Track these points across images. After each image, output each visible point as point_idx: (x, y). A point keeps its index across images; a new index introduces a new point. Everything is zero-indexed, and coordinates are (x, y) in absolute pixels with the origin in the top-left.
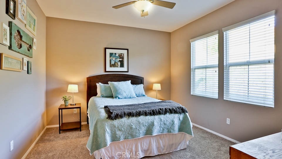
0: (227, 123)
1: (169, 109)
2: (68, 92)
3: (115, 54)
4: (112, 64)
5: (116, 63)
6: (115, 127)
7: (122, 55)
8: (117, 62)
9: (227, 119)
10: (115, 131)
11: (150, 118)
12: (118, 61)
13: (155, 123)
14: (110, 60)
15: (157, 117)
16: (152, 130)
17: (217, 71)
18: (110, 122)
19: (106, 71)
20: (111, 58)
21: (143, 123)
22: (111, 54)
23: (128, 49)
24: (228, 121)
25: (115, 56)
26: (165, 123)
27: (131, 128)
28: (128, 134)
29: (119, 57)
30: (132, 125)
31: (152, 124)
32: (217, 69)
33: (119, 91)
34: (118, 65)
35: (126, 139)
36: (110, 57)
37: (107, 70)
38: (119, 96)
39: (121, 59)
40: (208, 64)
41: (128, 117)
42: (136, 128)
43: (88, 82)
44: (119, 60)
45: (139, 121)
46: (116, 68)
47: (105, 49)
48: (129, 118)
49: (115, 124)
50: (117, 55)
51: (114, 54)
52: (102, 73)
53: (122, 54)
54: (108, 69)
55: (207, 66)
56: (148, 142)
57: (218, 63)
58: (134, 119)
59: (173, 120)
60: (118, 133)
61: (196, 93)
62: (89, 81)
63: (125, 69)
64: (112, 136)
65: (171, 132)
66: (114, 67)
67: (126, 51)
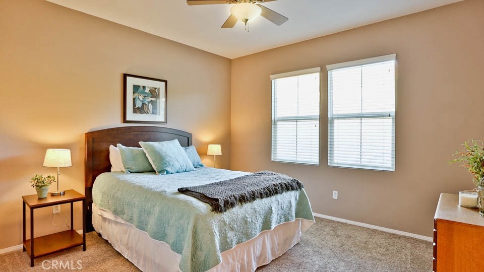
0: (334, 197)
1: (285, 184)
2: (44, 165)
3: (144, 87)
4: (137, 107)
5: (144, 105)
6: (225, 224)
7: (157, 91)
8: (147, 103)
9: (334, 192)
10: (226, 232)
11: (266, 201)
12: (149, 102)
13: (274, 209)
14: (134, 100)
15: (273, 198)
16: (270, 221)
17: (318, 126)
18: (217, 216)
19: (125, 121)
20: (136, 94)
21: (259, 212)
22: (136, 88)
23: (167, 81)
24: (335, 195)
25: (144, 93)
26: (283, 206)
27: (246, 222)
28: (242, 233)
29: (150, 95)
30: (247, 218)
31: (270, 212)
32: (317, 123)
33: (167, 159)
34: (148, 109)
35: (239, 243)
36: (134, 93)
37: (128, 119)
38: (169, 169)
39: (153, 99)
40: (300, 115)
41: (240, 204)
42: (252, 221)
43: (88, 142)
44: (150, 99)
45: (254, 209)
46: (145, 115)
47: (125, 76)
48: (242, 204)
49: (225, 219)
50: (147, 91)
51: (141, 89)
52: (118, 123)
53: (156, 88)
54: (130, 116)
55: (298, 117)
56: (261, 242)
57: (318, 114)
58: (247, 206)
59: (290, 201)
60: (230, 234)
61: (278, 157)
62: (91, 139)
63: (160, 118)
64: (221, 243)
65: (288, 220)
66: (141, 113)
67: (164, 83)
